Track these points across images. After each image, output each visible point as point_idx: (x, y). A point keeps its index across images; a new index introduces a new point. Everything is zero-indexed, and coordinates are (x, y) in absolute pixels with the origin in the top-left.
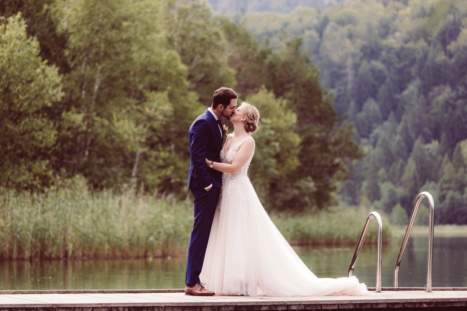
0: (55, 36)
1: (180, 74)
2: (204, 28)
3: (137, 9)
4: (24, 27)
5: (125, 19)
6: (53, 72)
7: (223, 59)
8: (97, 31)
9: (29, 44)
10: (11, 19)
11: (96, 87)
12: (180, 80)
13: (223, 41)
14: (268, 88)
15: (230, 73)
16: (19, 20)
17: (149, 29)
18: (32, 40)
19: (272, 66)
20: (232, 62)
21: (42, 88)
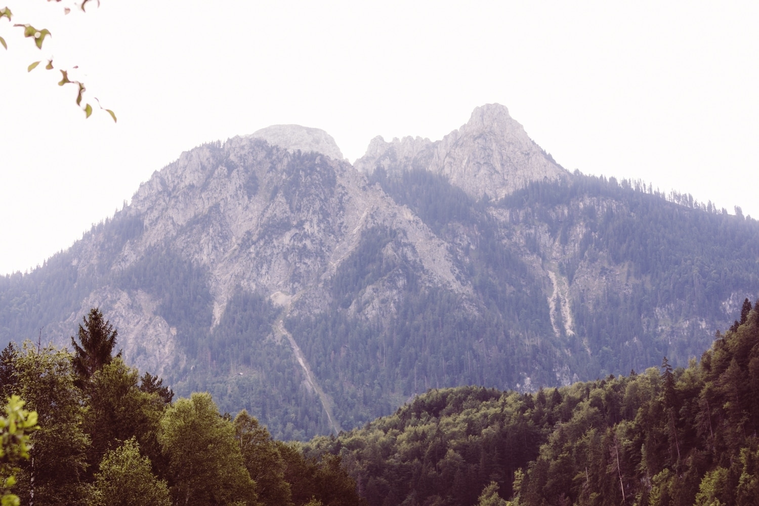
0: (160, 456)
1: (250, 487)
2: (264, 450)
3: (220, 433)
4: (137, 449)
5: (211, 442)
6: (162, 485)
7: (281, 475)
8: (189, 452)
9: (142, 462)
10: (127, 441)
11: (187, 500)
12: (250, 492)
13: (281, 461)
14: (317, 498)
15: (286, 486)
16: (134, 441)
17: (229, 450)
18: (145, 459)
19: (318, 479)
20: (287, 478)
21: (154, 499)
